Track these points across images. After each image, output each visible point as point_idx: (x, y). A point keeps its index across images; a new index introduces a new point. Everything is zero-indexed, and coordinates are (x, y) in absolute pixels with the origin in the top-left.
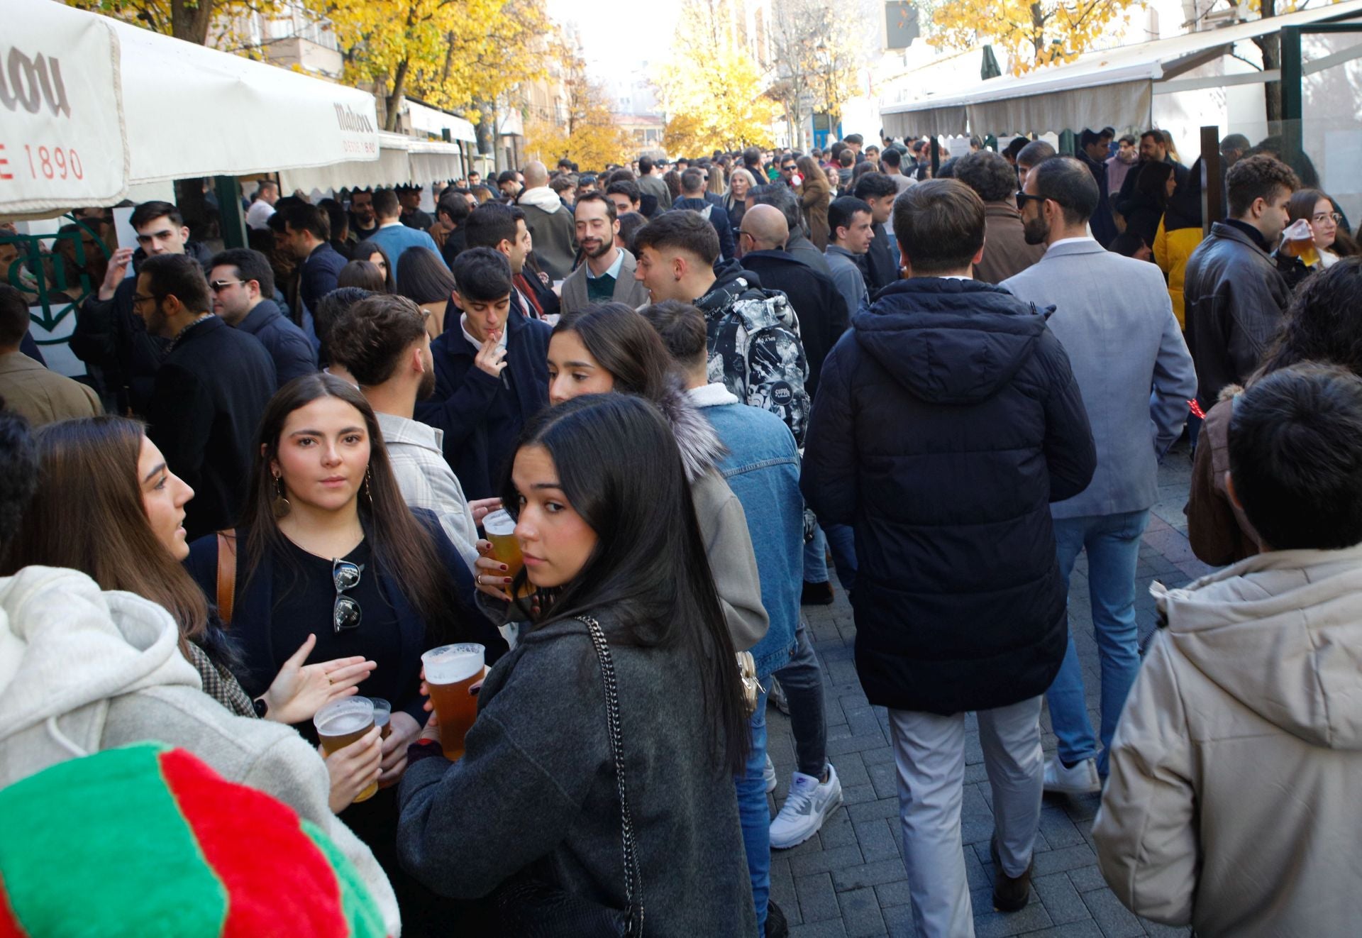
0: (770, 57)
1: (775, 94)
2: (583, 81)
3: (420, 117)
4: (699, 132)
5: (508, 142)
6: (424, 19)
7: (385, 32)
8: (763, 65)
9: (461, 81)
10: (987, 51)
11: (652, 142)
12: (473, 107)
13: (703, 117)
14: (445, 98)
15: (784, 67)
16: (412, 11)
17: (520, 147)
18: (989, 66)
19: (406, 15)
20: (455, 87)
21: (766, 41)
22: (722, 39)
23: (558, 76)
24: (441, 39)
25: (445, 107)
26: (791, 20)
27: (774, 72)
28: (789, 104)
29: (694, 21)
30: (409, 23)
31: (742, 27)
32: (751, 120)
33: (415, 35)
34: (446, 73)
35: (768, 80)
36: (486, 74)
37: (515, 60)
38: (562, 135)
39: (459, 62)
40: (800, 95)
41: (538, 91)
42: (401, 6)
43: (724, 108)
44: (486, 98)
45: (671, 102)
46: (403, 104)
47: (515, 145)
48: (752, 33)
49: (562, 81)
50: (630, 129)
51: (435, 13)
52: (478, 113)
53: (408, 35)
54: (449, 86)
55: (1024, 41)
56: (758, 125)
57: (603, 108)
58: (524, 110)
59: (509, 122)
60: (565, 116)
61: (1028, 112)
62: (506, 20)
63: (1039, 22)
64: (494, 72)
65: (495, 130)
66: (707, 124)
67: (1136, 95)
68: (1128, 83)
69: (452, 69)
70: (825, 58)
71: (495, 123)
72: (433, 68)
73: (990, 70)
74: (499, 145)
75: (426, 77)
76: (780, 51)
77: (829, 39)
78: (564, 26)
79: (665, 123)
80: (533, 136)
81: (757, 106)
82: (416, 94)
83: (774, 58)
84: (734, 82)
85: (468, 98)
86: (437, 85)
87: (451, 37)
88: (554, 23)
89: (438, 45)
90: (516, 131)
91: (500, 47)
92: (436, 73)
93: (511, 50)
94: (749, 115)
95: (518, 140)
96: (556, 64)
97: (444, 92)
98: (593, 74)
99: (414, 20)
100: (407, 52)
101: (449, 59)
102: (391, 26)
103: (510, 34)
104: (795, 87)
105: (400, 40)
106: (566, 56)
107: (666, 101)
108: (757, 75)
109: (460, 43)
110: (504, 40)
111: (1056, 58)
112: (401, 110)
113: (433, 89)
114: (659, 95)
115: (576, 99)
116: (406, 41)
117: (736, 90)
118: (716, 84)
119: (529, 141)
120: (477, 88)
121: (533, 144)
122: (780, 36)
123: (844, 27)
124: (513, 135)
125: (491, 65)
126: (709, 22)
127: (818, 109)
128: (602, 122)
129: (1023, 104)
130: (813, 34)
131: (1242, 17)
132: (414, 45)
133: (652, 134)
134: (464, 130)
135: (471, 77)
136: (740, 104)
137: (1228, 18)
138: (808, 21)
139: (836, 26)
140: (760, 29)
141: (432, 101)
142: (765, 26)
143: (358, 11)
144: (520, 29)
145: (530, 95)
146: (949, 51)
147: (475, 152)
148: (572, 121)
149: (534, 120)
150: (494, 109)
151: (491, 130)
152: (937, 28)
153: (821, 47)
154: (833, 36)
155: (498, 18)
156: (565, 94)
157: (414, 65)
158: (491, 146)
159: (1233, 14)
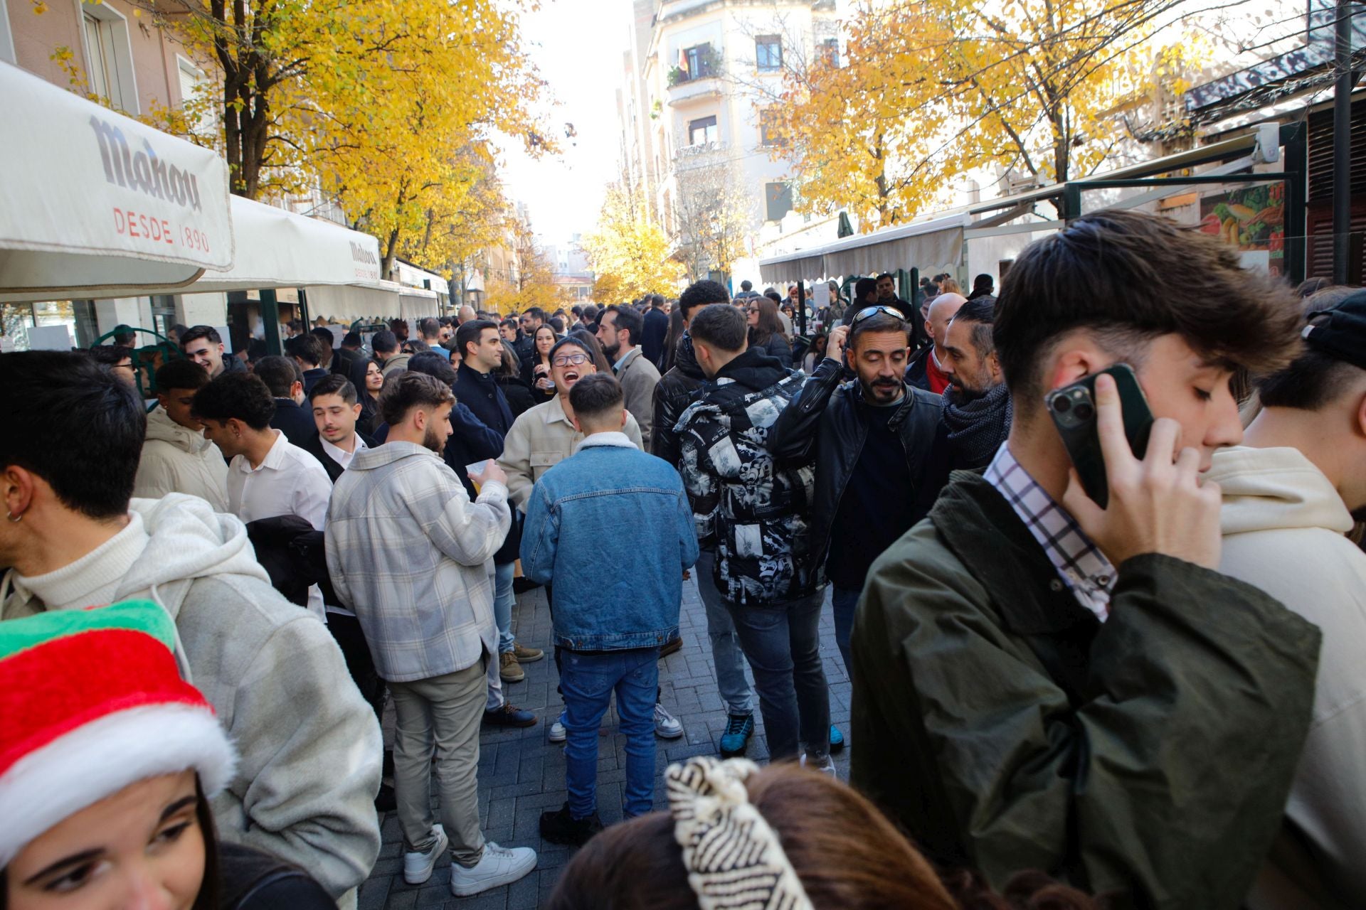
0: (675, 227)
1: (678, 258)
2: (530, 250)
3: (408, 274)
4: (621, 288)
5: (473, 296)
6: (410, 199)
7: (382, 209)
8: (670, 234)
9: (437, 247)
10: (843, 217)
11: (584, 297)
12: (447, 268)
13: (623, 275)
14: (425, 261)
15: (686, 235)
16: (401, 193)
17: (482, 301)
18: (845, 229)
19: (397, 195)
20: (433, 252)
21: (672, 215)
22: (639, 215)
23: (512, 246)
24: (423, 215)
25: (426, 267)
26: (692, 199)
27: (679, 240)
28: (690, 264)
29: (616, 201)
30: (400, 202)
31: (653, 205)
32: (661, 277)
33: (404, 211)
34: (427, 242)
35: (673, 246)
36: (457, 242)
37: (479, 230)
38: (515, 291)
39: (437, 233)
40: (699, 257)
41: (495, 255)
42: (394, 188)
43: (640, 269)
44: (457, 262)
45: (598, 264)
46: (394, 264)
47: (478, 299)
48: (662, 210)
49: (514, 249)
50: (568, 287)
51: (420, 193)
52: (450, 272)
53: (399, 211)
54: (428, 251)
55: (873, 208)
56: (665, 281)
57: (546, 270)
58: (485, 273)
59: (474, 281)
60: (517, 276)
61: (870, 257)
62: (472, 200)
63: (884, 194)
64: (463, 240)
65: (463, 286)
66: (626, 281)
67: (951, 239)
68: (945, 230)
69: (431, 238)
70: (716, 228)
71: (463, 280)
72: (417, 238)
73: (845, 230)
74: (466, 299)
75: (411, 245)
76: (683, 223)
77: (721, 212)
78: (516, 205)
79: (594, 282)
80: (492, 291)
81: (664, 267)
82: (404, 258)
83: (679, 228)
84: (647, 248)
85: (443, 260)
86: (419, 251)
87: (430, 214)
88: (508, 202)
89: (421, 219)
90: (479, 288)
91: (467, 221)
92: (419, 242)
93: (476, 224)
94: (659, 273)
95: (481, 295)
96: (510, 235)
97: (425, 256)
98: (540, 243)
99: (403, 200)
100: (398, 224)
101: (429, 230)
102: (387, 204)
103: (475, 211)
104: (695, 251)
105: (392, 215)
106: (517, 226)
107: (595, 264)
108: (665, 242)
109: (437, 218)
110: (471, 215)
111: (896, 219)
112: (393, 268)
113: (416, 254)
114: (590, 258)
115: (525, 263)
116: (397, 216)
117: (649, 255)
118: (633, 250)
119: (489, 295)
120: (449, 253)
121: (492, 298)
122: (683, 211)
123: (732, 202)
124: (476, 291)
125: (461, 235)
126: (628, 201)
127: (712, 267)
128: (546, 281)
129: (866, 251)
130: (709, 209)
131: (1041, 183)
132: (402, 219)
133: (584, 291)
134: (440, 285)
135: (445, 245)
136: (651, 265)
137: (1030, 184)
138: (705, 199)
139: (726, 201)
140: (667, 206)
141: (417, 262)
142: (672, 204)
143: (361, 191)
144: (482, 207)
145: (490, 261)
146: (815, 218)
147: (448, 303)
148: (522, 280)
149: (492, 279)
150: (462, 269)
151: (460, 286)
152: (805, 200)
153: (715, 218)
154: (724, 210)
155: (466, 199)
156: (516, 260)
157: (403, 235)
158: (460, 298)
159: (1034, 181)
